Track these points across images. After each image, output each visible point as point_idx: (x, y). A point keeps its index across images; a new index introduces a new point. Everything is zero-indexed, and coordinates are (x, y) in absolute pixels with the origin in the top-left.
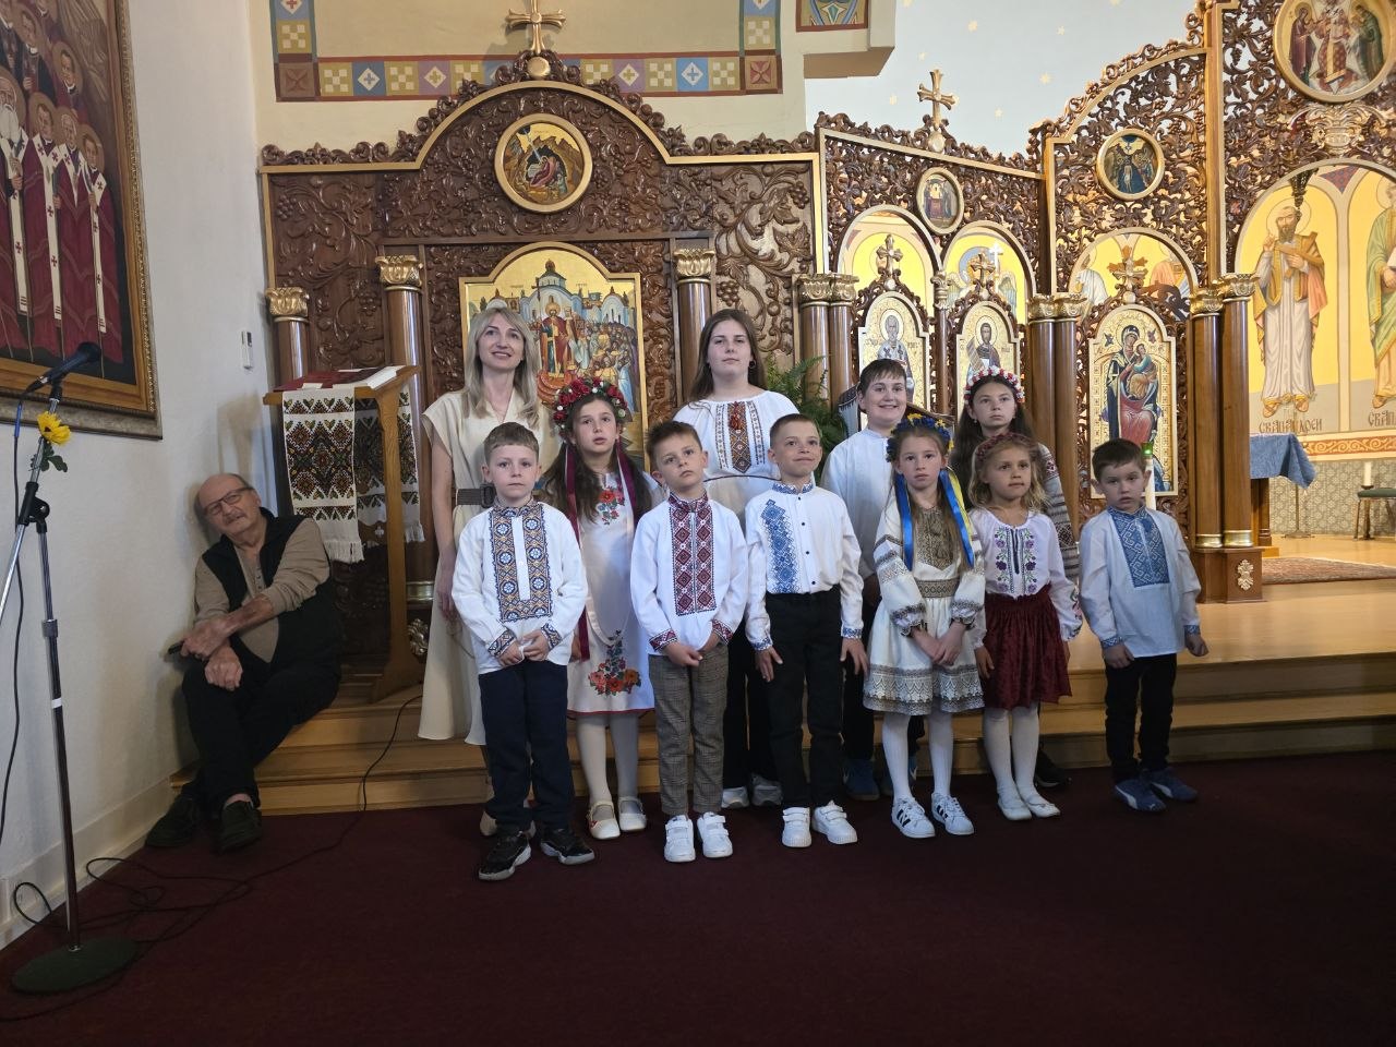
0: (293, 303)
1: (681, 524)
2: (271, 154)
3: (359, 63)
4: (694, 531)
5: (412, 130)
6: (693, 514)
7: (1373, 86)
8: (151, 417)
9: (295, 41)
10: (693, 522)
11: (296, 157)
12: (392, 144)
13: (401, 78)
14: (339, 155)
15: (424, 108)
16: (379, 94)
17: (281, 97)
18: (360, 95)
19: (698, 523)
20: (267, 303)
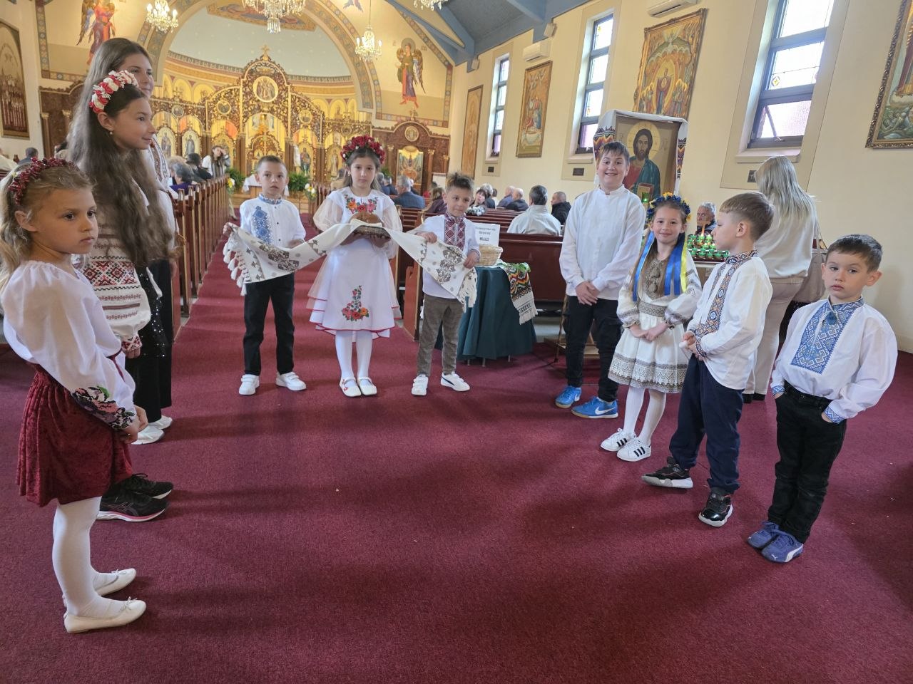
0: (46, 116)
1: (450, 229)
2: (41, 88)
3: (58, 73)
4: (456, 233)
5: (69, 87)
6: (457, 225)
7: (273, 100)
8: (28, 137)
9: (45, 67)
10: (456, 228)
11: (46, 89)
12: (65, 89)
13: (66, 77)
14: (54, 90)
15: (71, 83)
16: (62, 79)
17: (43, 77)
18: (58, 79)
19: (459, 229)
20: (41, 115)
